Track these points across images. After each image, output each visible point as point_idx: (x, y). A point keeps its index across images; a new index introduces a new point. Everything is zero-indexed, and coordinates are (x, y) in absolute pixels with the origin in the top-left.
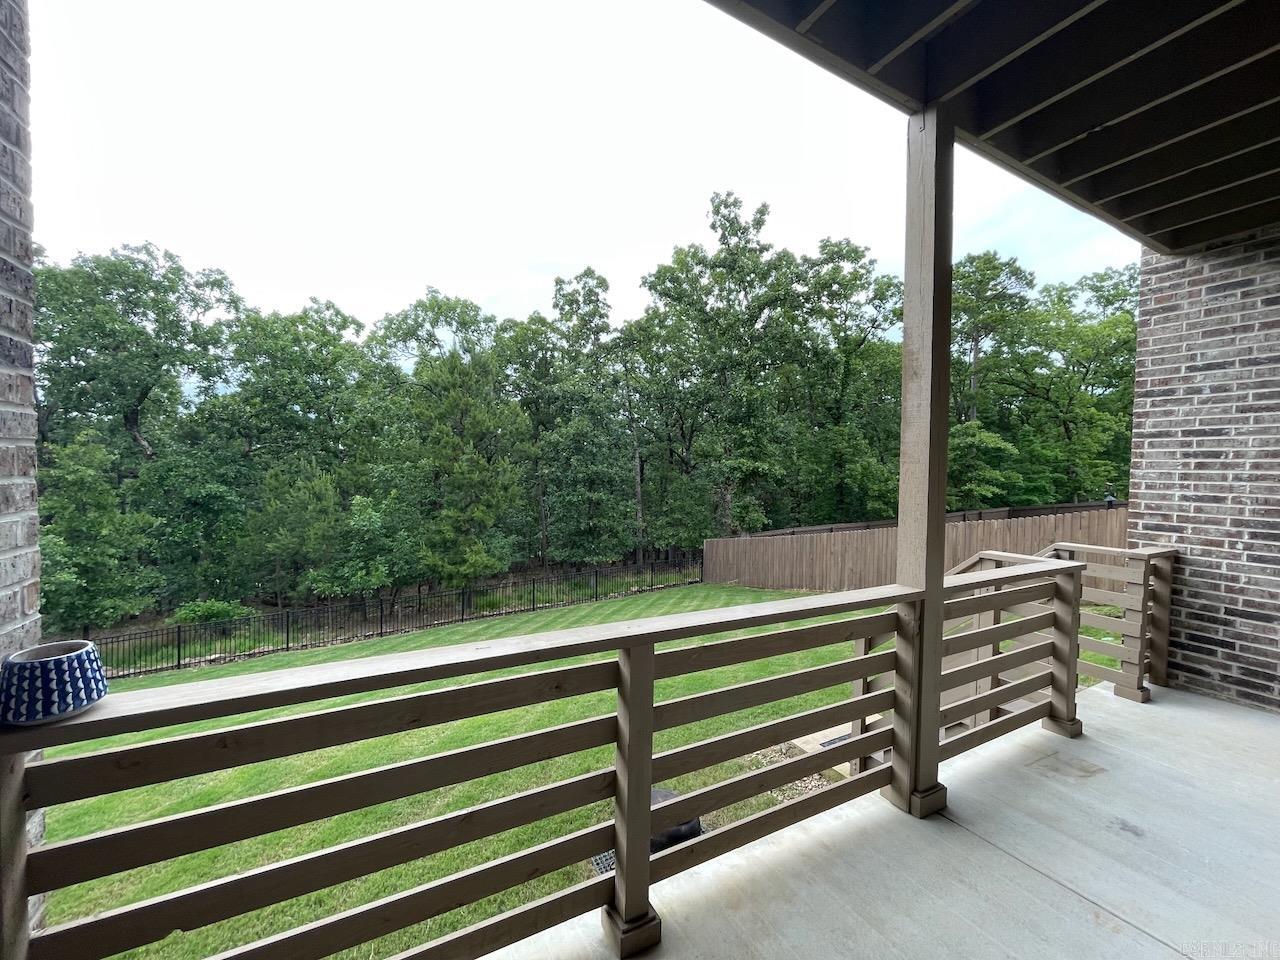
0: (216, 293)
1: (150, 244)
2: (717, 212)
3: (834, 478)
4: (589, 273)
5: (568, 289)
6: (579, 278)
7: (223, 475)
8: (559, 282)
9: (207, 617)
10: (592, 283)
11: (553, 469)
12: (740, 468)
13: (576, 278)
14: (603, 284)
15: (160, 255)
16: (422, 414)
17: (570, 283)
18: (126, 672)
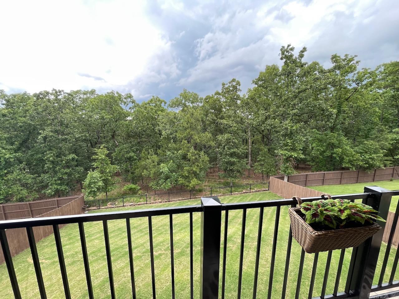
0: (129, 100)
1: (113, 91)
2: (283, 54)
3: (328, 153)
4: (234, 80)
5: (226, 86)
6: (230, 83)
7: (133, 150)
8: (224, 84)
9: (131, 189)
10: (234, 84)
11: (219, 149)
12: (285, 155)
13: (229, 83)
14: (238, 83)
15: (115, 93)
16: (180, 136)
17: (227, 84)
18: (113, 206)
